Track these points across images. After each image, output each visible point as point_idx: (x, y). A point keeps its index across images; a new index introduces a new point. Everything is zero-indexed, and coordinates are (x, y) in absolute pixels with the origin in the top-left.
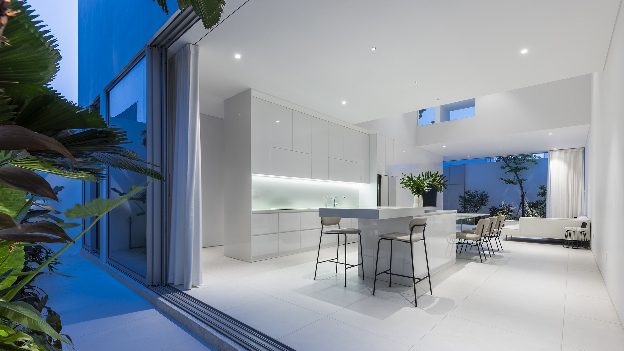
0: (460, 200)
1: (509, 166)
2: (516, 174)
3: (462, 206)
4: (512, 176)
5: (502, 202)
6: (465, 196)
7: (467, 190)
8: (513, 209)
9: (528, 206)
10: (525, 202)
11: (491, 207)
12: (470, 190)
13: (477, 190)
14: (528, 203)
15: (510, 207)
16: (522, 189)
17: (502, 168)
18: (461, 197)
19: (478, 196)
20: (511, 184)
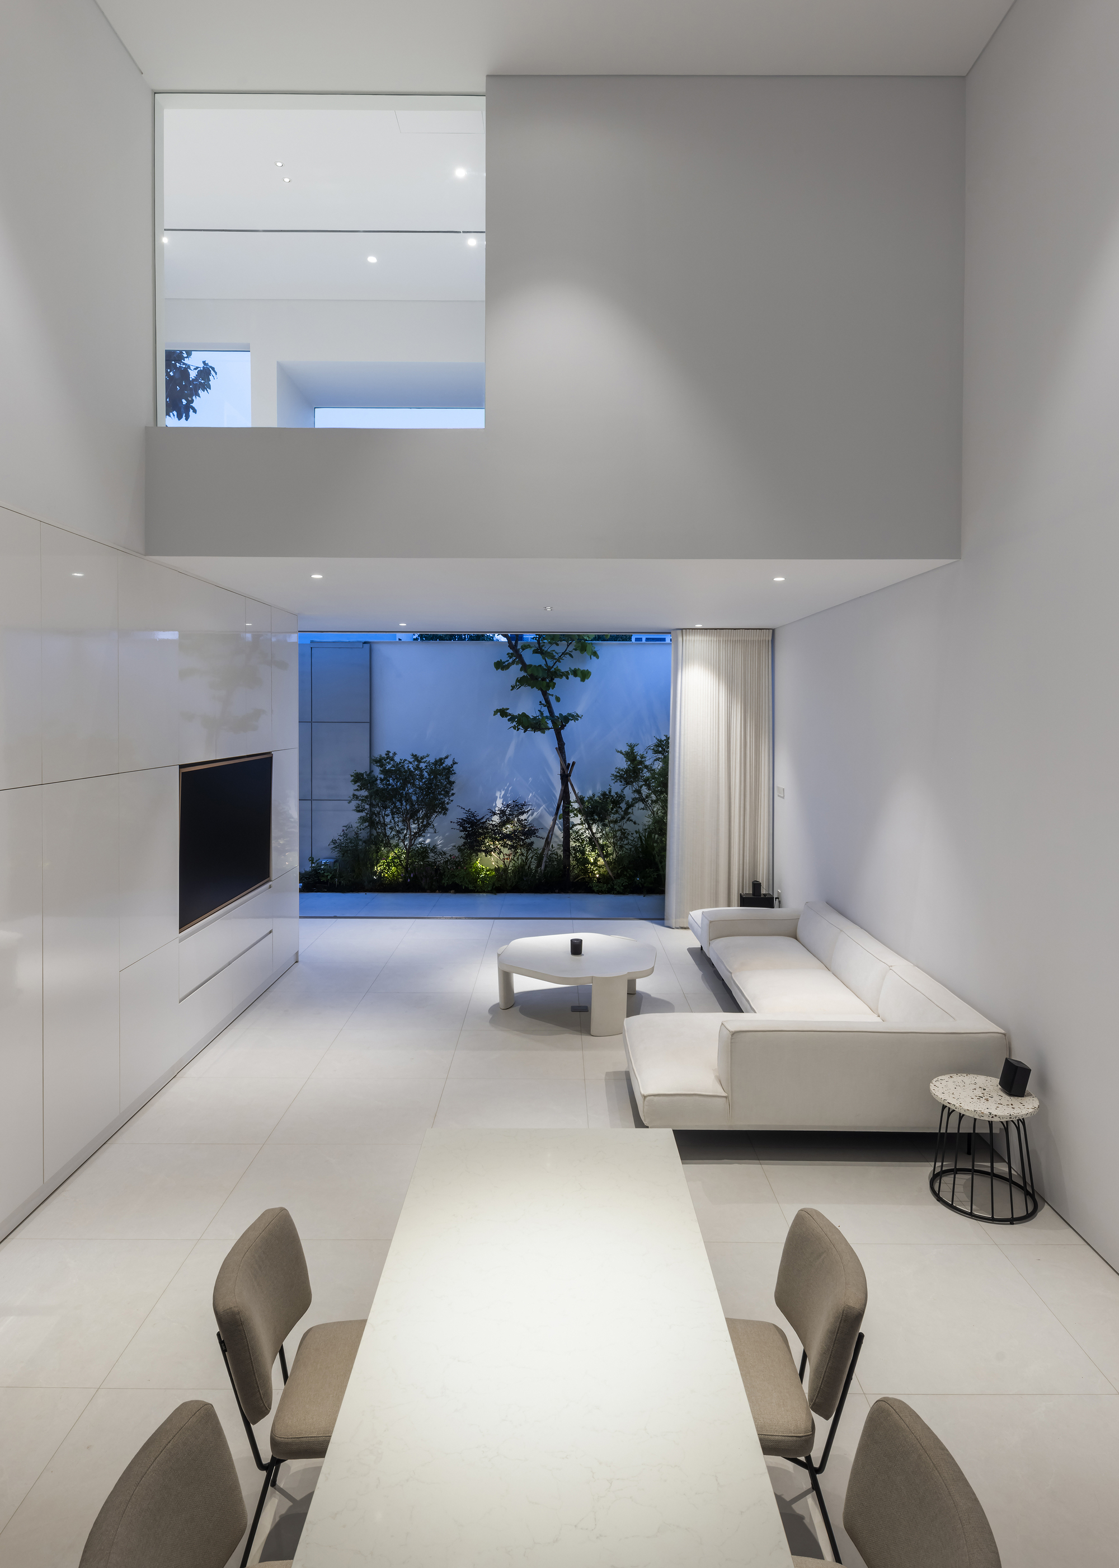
0: (357, 793)
1: (521, 661)
2: (545, 694)
3: (363, 814)
4: (528, 703)
5: (498, 794)
6: (371, 771)
7: (380, 752)
8: (530, 818)
9: (580, 811)
10: (573, 797)
11: (464, 816)
12: (395, 754)
13: (420, 755)
14: (580, 800)
15: (523, 813)
16: (561, 749)
17: (500, 665)
18: (358, 778)
19: (422, 776)
20: (530, 732)
